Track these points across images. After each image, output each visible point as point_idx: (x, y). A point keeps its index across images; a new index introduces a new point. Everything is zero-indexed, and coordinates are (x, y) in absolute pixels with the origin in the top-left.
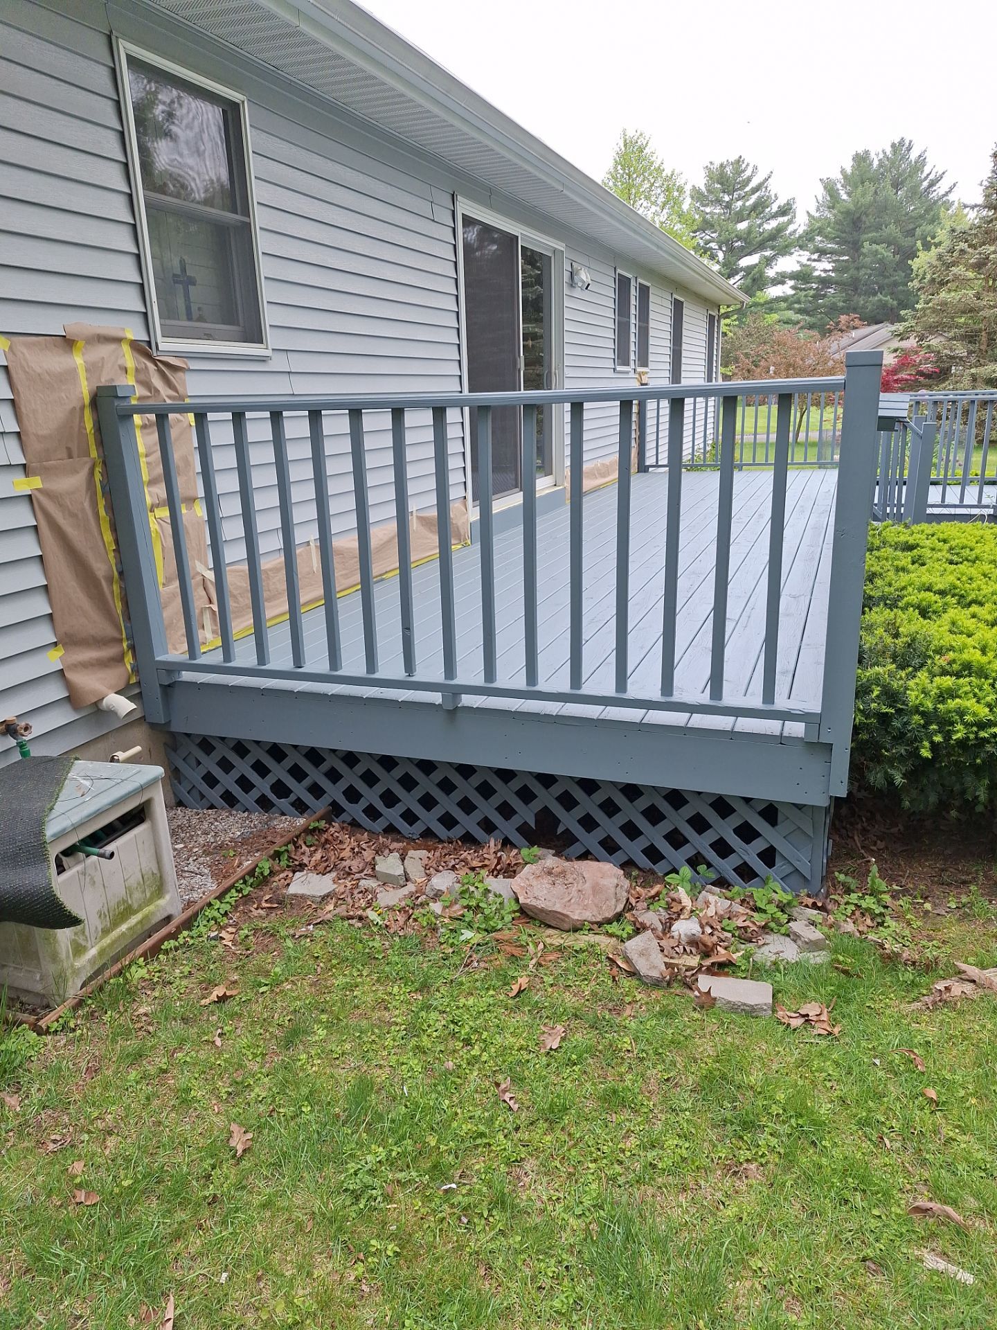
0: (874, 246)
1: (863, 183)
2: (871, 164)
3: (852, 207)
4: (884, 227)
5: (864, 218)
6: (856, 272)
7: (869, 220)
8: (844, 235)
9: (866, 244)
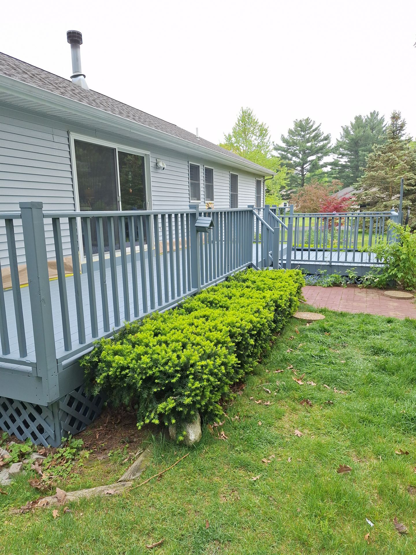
0: (363, 153)
1: (359, 128)
2: (362, 121)
3: (354, 137)
4: (367, 145)
5: (359, 141)
6: (357, 163)
7: (361, 143)
8: (351, 148)
9: (360, 152)
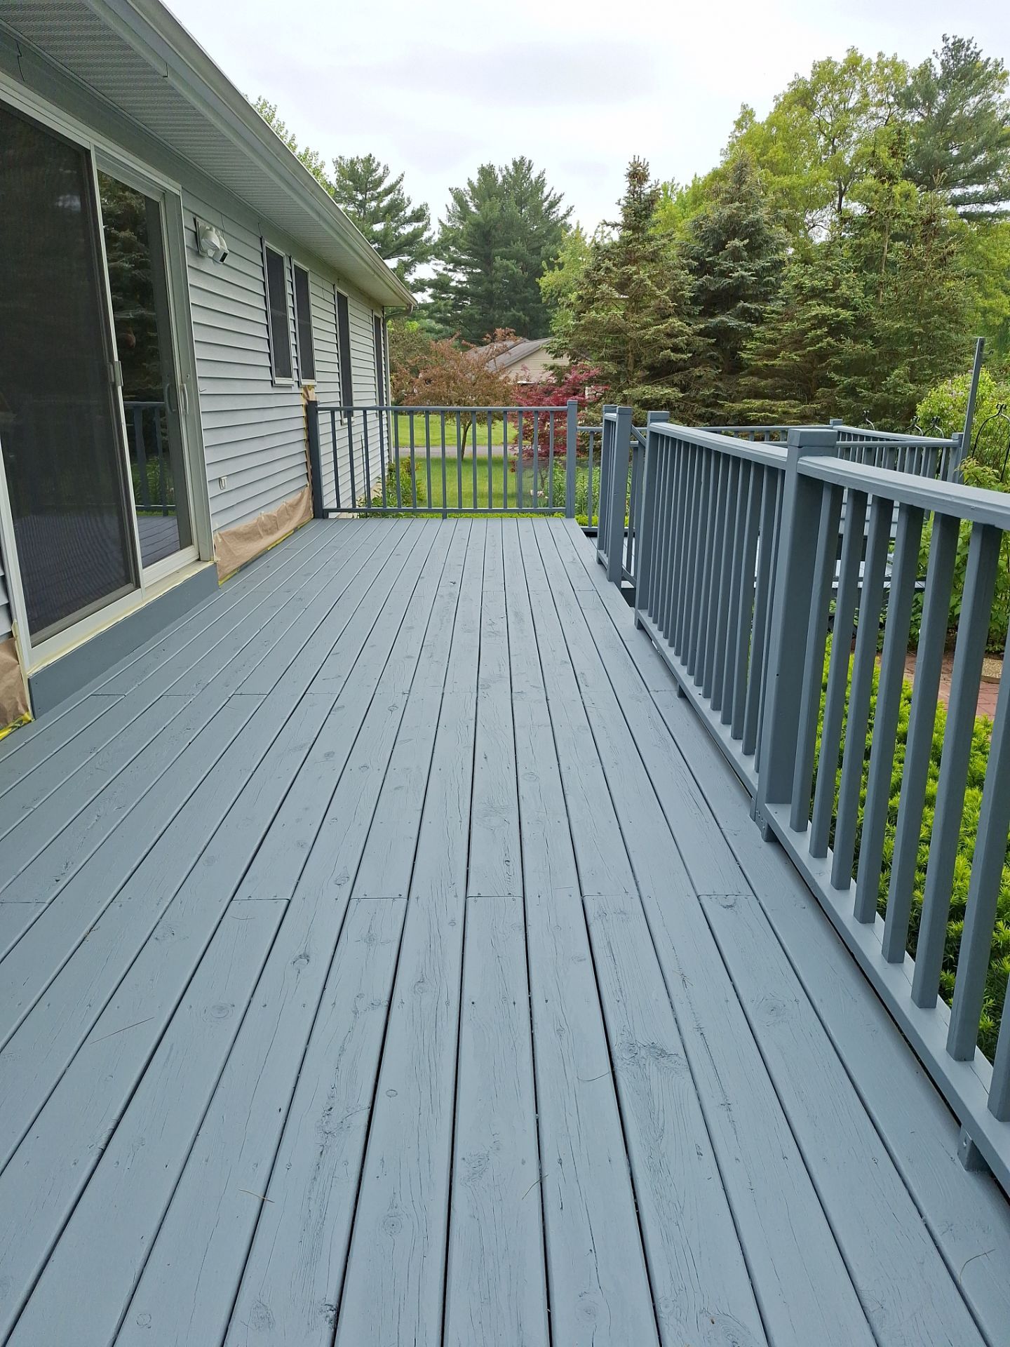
0: (505, 262)
2: (496, 179)
3: (481, 220)
4: (512, 243)
5: (493, 231)
6: (489, 286)
7: (498, 235)
8: (476, 247)
9: (498, 259)
